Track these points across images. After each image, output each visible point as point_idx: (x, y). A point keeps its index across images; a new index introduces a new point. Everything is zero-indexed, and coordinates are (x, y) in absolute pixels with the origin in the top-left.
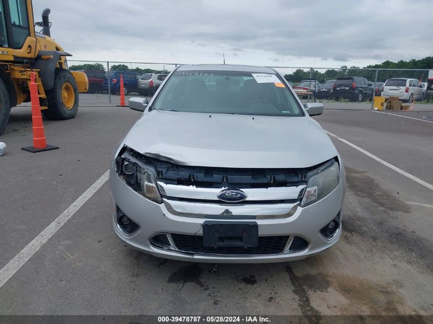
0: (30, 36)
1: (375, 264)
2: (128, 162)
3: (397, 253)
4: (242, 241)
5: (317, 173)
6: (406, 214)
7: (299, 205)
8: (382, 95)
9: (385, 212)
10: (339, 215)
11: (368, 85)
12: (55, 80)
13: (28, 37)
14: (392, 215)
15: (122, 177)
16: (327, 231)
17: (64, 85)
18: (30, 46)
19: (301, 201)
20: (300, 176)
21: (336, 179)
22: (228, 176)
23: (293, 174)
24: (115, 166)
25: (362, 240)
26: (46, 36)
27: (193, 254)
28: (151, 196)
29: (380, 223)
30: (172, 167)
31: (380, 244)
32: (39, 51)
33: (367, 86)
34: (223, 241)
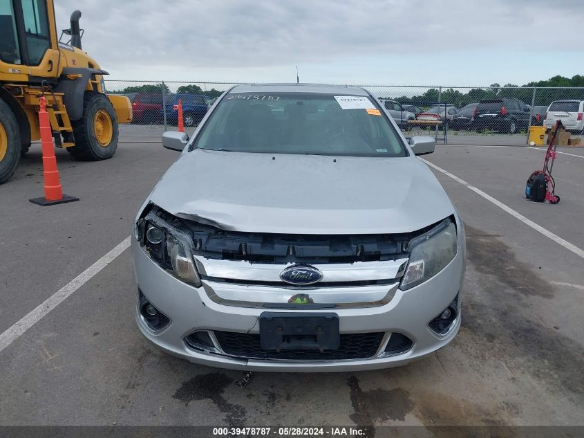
0: (51, 48)
1: (483, 377)
2: (154, 226)
3: (521, 360)
4: (316, 341)
5: (424, 240)
6: (545, 300)
7: (399, 287)
8: (544, 124)
9: (515, 296)
10: (456, 299)
11: (525, 110)
12: (85, 107)
13: (49, 50)
14: (525, 301)
15: (145, 247)
16: (439, 324)
17: (98, 114)
18: (50, 62)
19: (401, 282)
20: (399, 244)
21: (452, 248)
22: (296, 246)
23: (390, 242)
24: (136, 232)
25: (472, 338)
26: (75, 48)
27: (246, 360)
28: (186, 276)
29: (505, 313)
30: (216, 233)
31: (498, 345)
32: (64, 68)
33: (522, 111)
34: (289, 341)
